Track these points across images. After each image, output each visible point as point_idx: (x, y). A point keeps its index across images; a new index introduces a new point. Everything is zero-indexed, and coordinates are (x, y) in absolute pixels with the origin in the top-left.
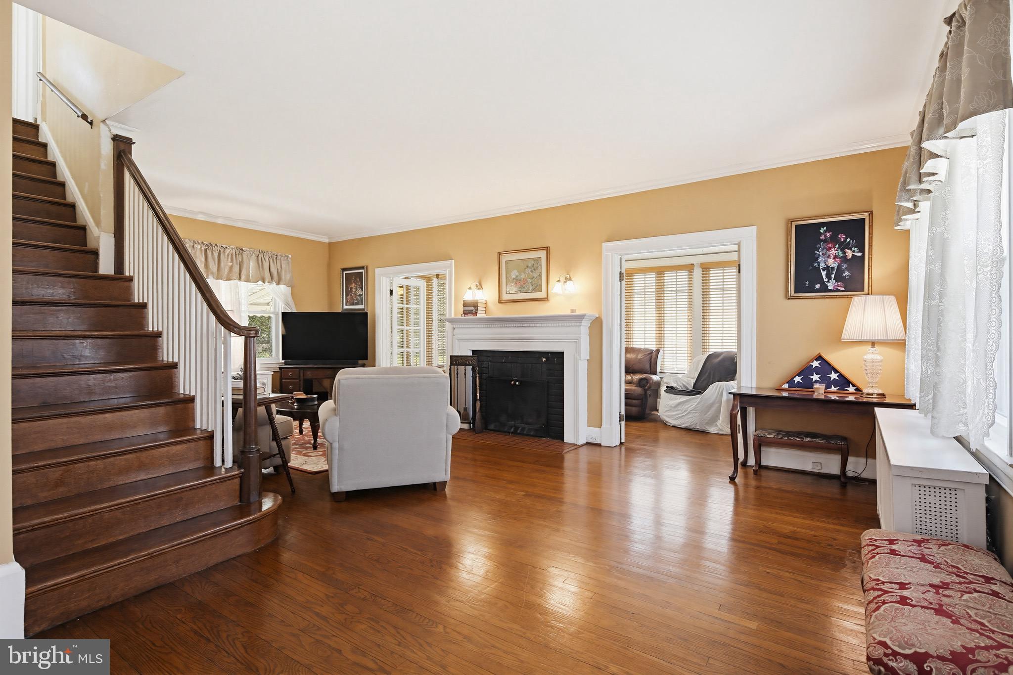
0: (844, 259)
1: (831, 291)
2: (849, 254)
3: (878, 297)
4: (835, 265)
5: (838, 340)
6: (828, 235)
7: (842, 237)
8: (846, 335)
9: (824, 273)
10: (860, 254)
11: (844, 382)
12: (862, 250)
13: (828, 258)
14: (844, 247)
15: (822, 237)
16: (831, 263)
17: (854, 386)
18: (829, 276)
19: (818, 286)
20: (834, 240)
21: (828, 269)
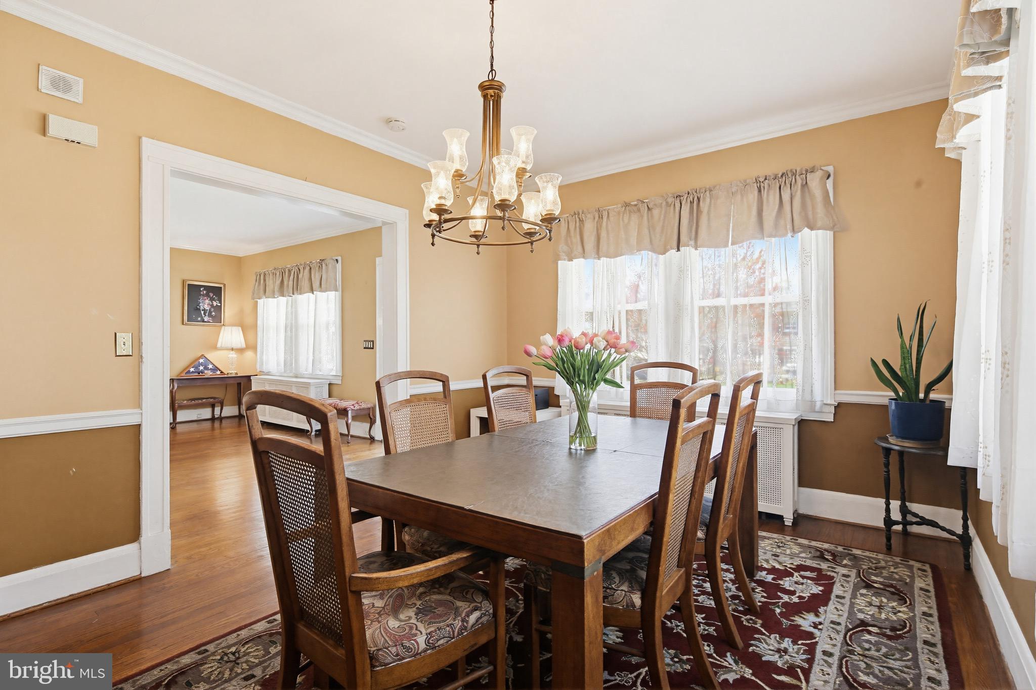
0: (212, 306)
1: (205, 322)
2: (215, 304)
3: (230, 328)
4: (208, 309)
5: (215, 348)
6: (205, 292)
7: (211, 295)
8: (219, 345)
9: (202, 312)
10: (219, 305)
11: (216, 369)
12: (221, 303)
13: (205, 304)
14: (212, 299)
15: (202, 293)
16: (207, 307)
17: (220, 370)
18: (205, 314)
19: (199, 319)
20: (207, 295)
21: (204, 310)
